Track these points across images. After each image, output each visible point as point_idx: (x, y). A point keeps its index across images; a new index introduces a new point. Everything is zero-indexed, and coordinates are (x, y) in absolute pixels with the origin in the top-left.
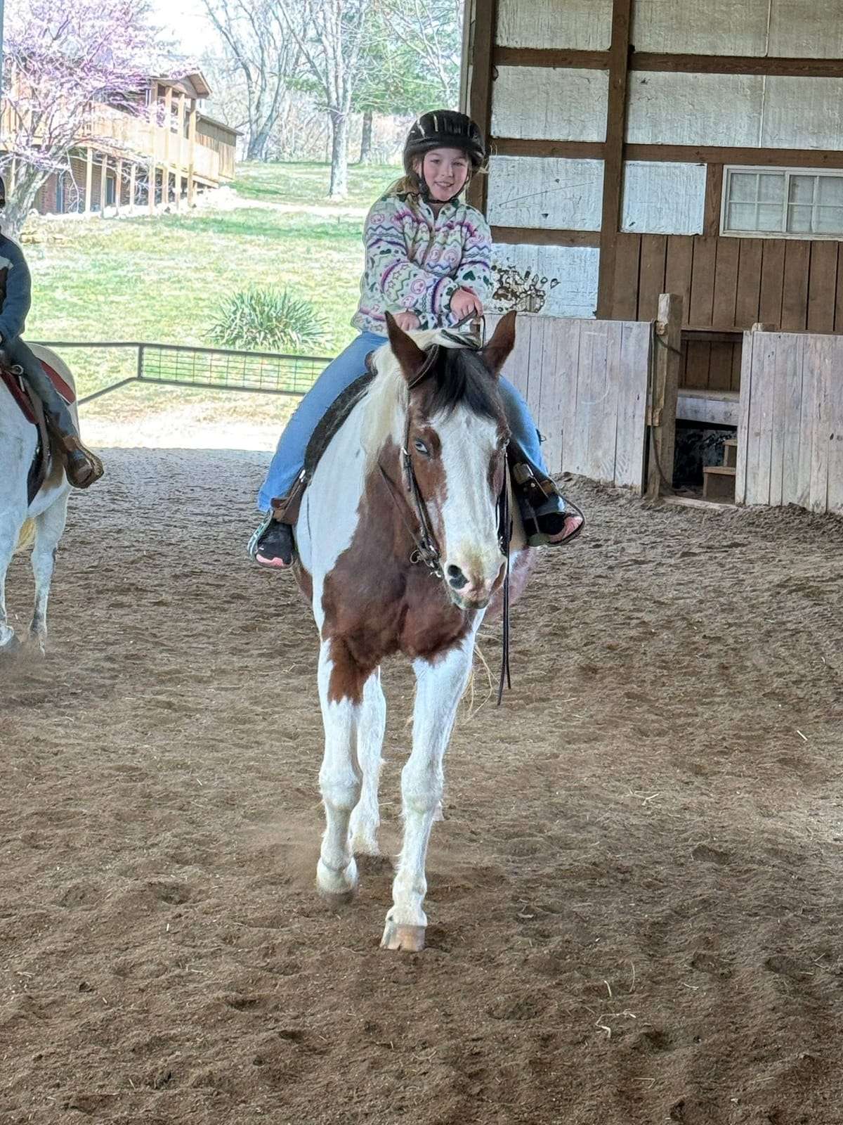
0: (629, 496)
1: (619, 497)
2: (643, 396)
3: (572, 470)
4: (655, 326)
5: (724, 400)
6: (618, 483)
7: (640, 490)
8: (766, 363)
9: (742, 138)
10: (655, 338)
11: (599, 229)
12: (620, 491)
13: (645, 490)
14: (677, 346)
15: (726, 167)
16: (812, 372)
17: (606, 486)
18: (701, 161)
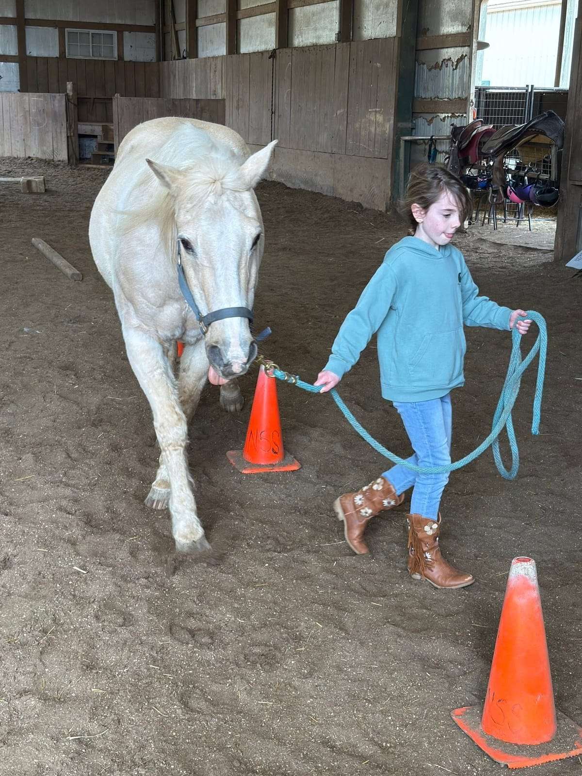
0: (62, 164)
1: (58, 165)
2: (65, 124)
3: (32, 155)
4: (67, 95)
5: (90, 125)
6: (56, 159)
7: (67, 161)
8: (125, 110)
9: (71, 17)
10: (68, 100)
11: (17, 55)
12: (57, 163)
13: (69, 162)
14: (76, 103)
15: (66, 29)
16: (148, 112)
17: (50, 161)
18: (56, 27)
